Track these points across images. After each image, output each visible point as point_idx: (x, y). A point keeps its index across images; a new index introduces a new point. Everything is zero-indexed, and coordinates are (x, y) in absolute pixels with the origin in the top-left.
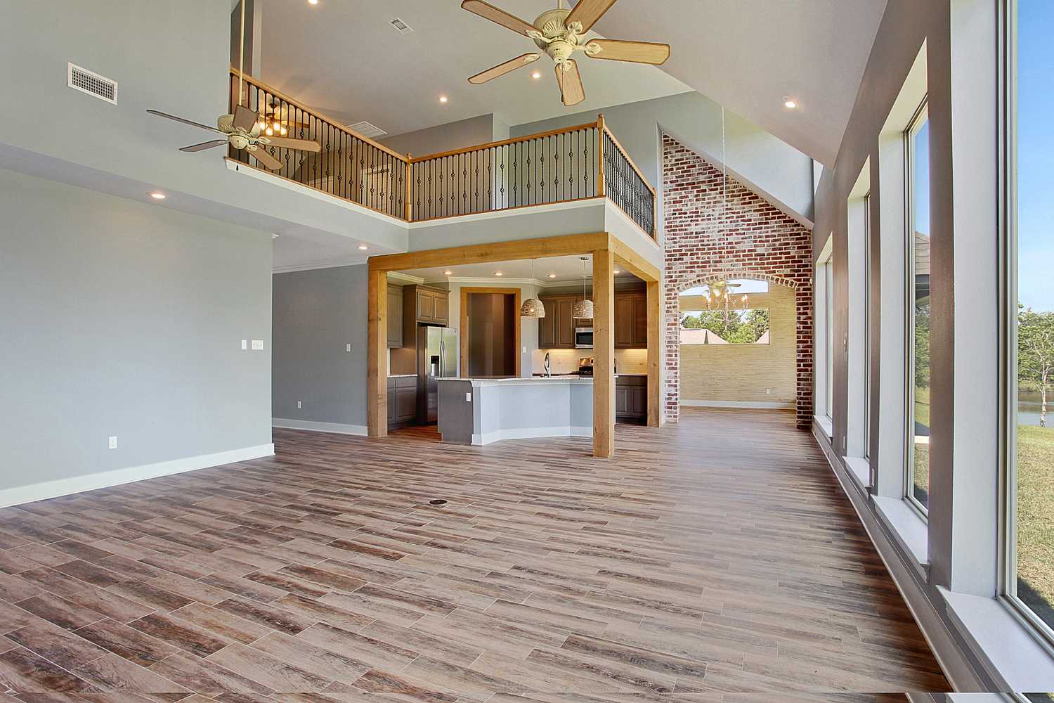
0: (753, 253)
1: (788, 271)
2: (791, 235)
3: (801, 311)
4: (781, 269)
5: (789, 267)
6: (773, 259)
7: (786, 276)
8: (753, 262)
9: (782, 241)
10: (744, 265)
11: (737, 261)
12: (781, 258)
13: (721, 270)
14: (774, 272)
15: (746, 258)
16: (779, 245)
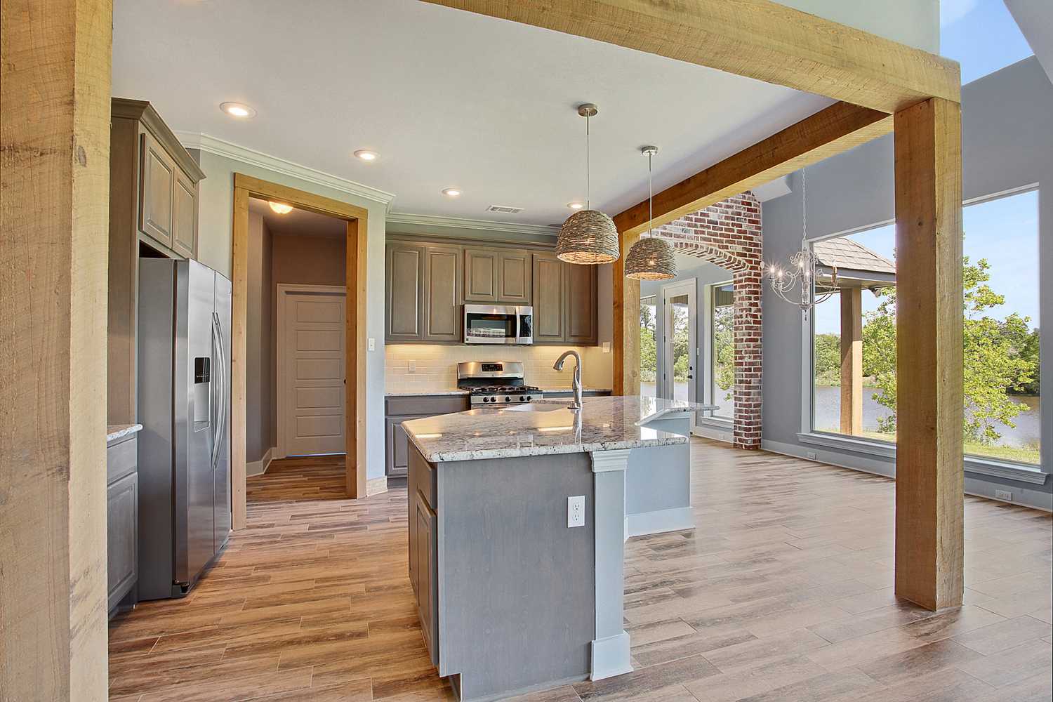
0: (706, 218)
1: (739, 249)
2: (743, 203)
3: (753, 301)
4: (733, 245)
5: (740, 243)
6: (726, 230)
7: (739, 254)
8: (706, 230)
9: (734, 210)
10: (696, 232)
11: (689, 225)
12: (733, 231)
13: (671, 235)
14: (727, 247)
15: (699, 224)
16: (732, 214)
